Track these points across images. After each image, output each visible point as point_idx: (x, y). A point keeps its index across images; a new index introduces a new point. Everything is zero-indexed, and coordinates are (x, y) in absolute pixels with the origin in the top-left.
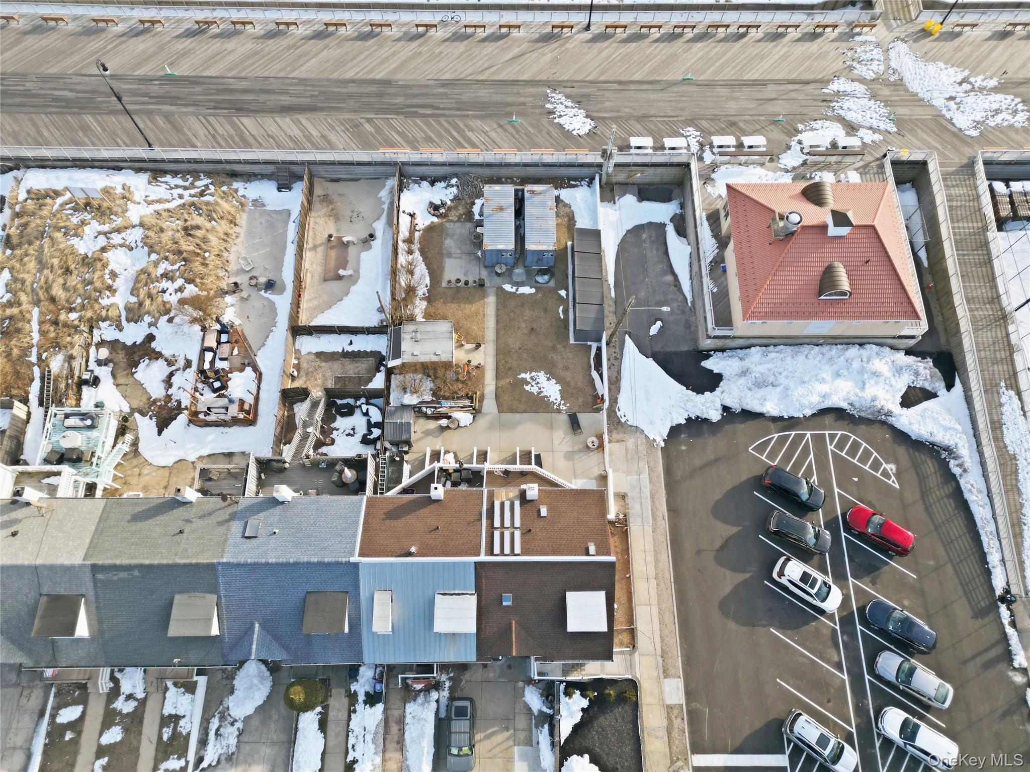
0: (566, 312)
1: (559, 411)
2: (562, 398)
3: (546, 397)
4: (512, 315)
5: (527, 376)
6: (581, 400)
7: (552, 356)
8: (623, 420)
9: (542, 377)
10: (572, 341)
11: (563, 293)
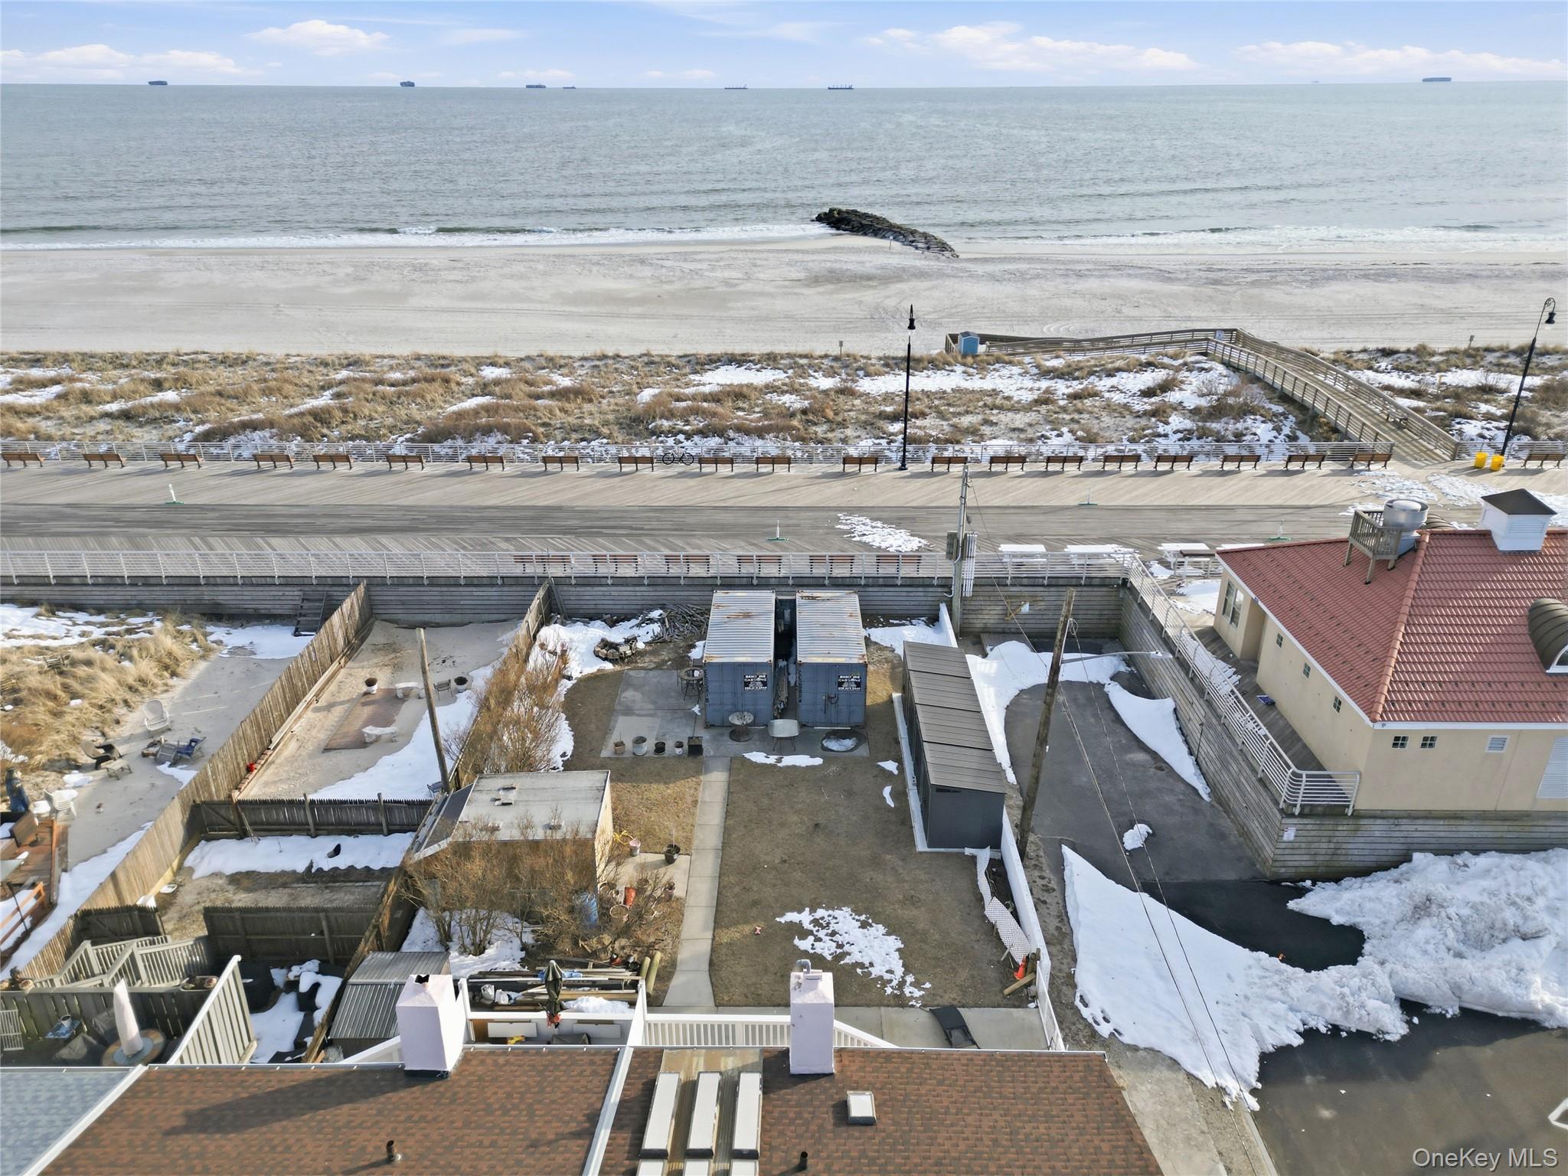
0: (900, 795)
1: (900, 1001)
2: (907, 969)
3: (862, 965)
4: (765, 801)
5: (805, 918)
6: (964, 974)
7: (868, 875)
8: (1104, 1030)
9: (845, 920)
10: (921, 845)
11: (891, 766)
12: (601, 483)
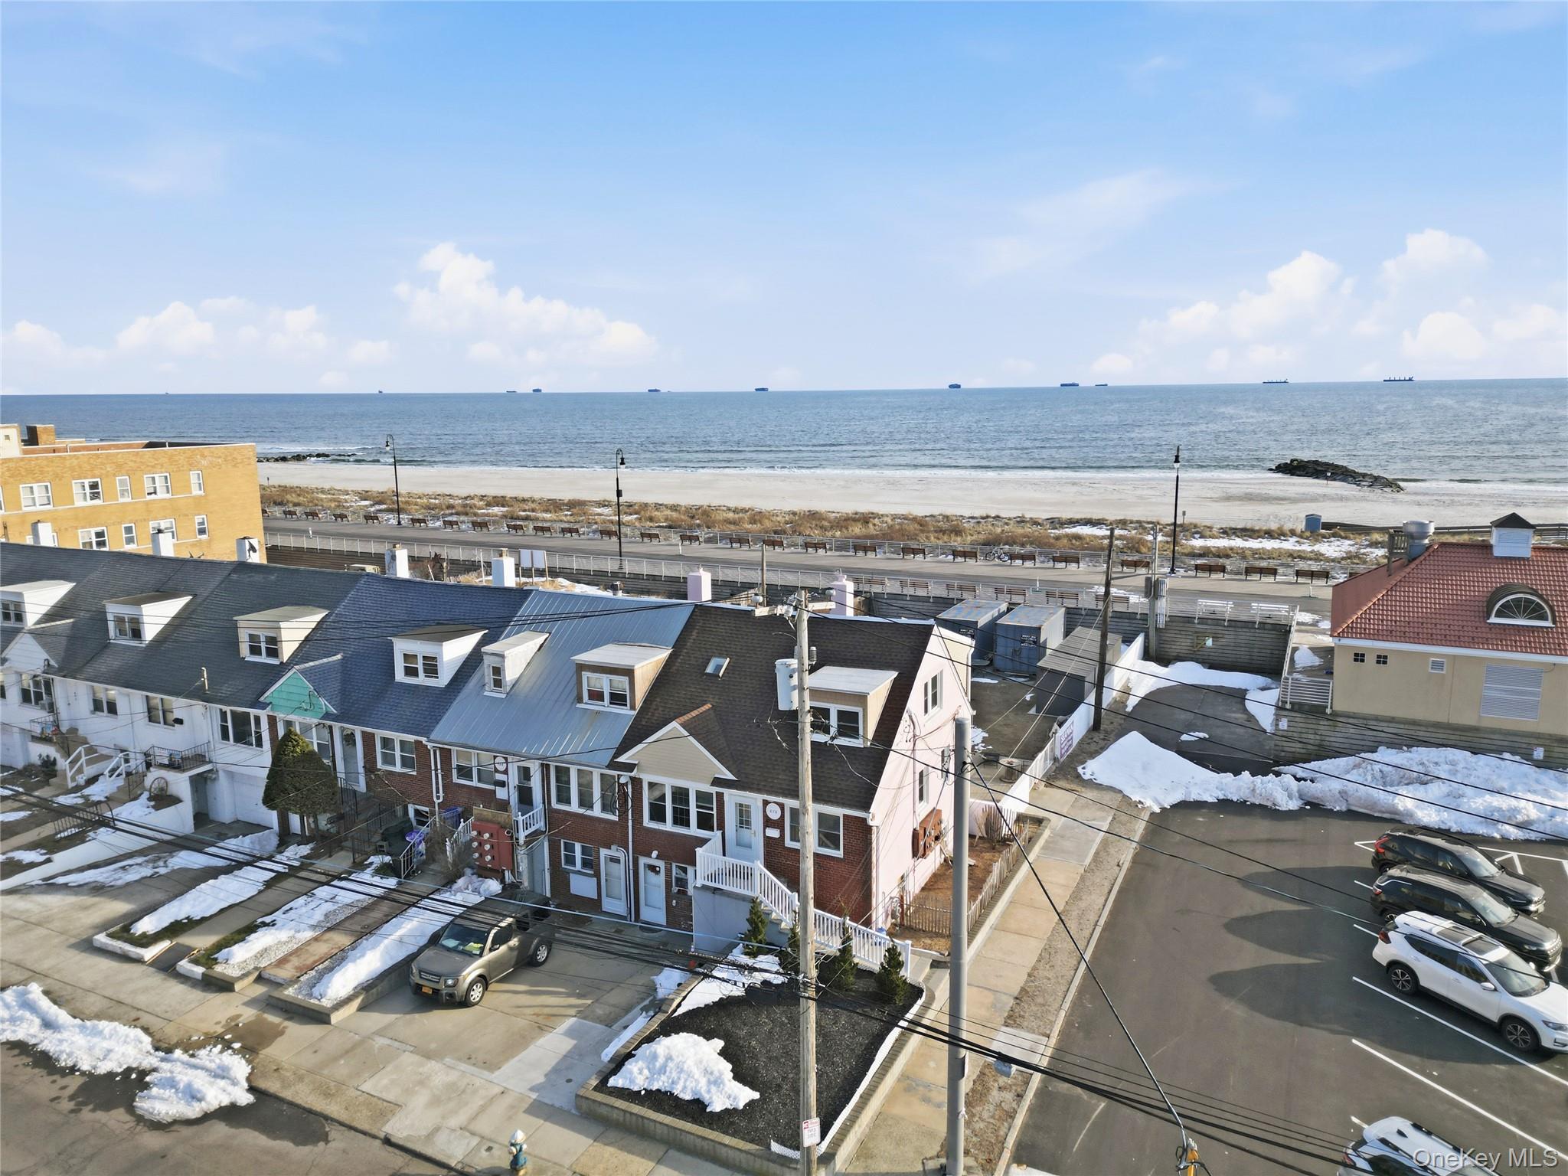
2: (984, 742)
6: (1015, 748)
7: (991, 716)
8: (1087, 777)
12: (934, 565)
